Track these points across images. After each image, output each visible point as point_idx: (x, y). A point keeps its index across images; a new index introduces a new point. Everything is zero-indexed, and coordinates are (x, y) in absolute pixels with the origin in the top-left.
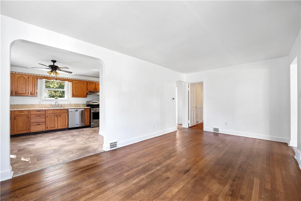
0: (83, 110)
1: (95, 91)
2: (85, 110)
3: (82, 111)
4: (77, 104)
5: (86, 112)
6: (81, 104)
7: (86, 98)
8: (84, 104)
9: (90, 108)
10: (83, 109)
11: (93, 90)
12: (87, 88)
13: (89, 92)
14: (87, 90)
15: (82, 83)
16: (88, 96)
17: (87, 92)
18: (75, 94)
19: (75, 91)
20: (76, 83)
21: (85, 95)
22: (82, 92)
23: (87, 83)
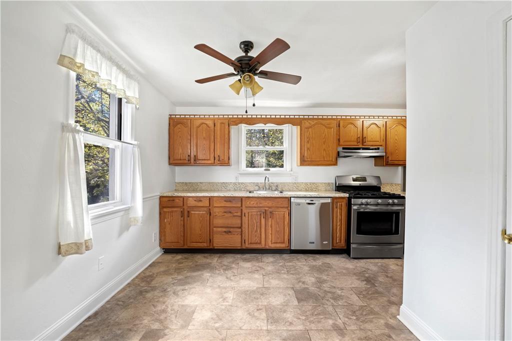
1: (361, 146)
2: (333, 202)
5: (335, 210)
6: (321, 183)
7: (335, 167)
8: (329, 183)
9: (349, 199)
10: (329, 200)
11: (356, 144)
12: (339, 139)
13: (343, 149)
14: (339, 145)
15: (324, 125)
16: (341, 160)
17: (338, 150)
18: (308, 157)
19: (308, 149)
20: (311, 127)
21: (331, 159)
22: (324, 150)
23: (338, 125)
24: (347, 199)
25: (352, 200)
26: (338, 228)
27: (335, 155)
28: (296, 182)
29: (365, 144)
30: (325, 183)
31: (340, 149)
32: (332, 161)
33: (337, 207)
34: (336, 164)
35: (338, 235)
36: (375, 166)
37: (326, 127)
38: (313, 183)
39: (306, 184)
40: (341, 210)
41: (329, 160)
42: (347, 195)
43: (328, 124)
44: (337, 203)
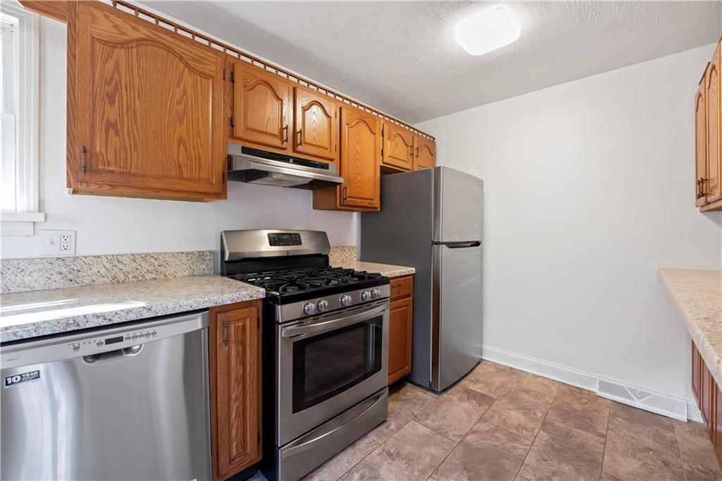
0: (198, 332)
1: (289, 152)
2: (211, 328)
3: (188, 337)
4: (133, 257)
5: (222, 351)
6: (175, 255)
7: (221, 202)
8: (201, 254)
9: (268, 306)
10: (197, 323)
11: (277, 142)
12: (232, 120)
13: (245, 150)
14: (233, 137)
15: (181, 59)
16: (236, 189)
17: (230, 153)
18: (111, 157)
19: (109, 125)
20: (124, 45)
21: (204, 175)
22: (181, 141)
23: (228, 76)
24: (260, 305)
25: (279, 308)
26: (234, 407)
27: (219, 166)
28: (63, 254)
29: (300, 148)
30: (188, 254)
31: (235, 150)
32: (208, 181)
33: (226, 342)
34: (221, 194)
35: (234, 432)
36: (314, 208)
37: (187, 65)
38: (145, 257)
39: (116, 259)
40: (243, 344)
41: (199, 179)
42: (260, 293)
43: (195, 60)
44: (226, 325)
